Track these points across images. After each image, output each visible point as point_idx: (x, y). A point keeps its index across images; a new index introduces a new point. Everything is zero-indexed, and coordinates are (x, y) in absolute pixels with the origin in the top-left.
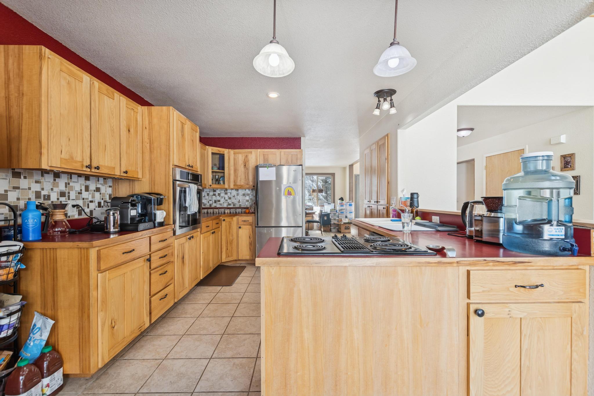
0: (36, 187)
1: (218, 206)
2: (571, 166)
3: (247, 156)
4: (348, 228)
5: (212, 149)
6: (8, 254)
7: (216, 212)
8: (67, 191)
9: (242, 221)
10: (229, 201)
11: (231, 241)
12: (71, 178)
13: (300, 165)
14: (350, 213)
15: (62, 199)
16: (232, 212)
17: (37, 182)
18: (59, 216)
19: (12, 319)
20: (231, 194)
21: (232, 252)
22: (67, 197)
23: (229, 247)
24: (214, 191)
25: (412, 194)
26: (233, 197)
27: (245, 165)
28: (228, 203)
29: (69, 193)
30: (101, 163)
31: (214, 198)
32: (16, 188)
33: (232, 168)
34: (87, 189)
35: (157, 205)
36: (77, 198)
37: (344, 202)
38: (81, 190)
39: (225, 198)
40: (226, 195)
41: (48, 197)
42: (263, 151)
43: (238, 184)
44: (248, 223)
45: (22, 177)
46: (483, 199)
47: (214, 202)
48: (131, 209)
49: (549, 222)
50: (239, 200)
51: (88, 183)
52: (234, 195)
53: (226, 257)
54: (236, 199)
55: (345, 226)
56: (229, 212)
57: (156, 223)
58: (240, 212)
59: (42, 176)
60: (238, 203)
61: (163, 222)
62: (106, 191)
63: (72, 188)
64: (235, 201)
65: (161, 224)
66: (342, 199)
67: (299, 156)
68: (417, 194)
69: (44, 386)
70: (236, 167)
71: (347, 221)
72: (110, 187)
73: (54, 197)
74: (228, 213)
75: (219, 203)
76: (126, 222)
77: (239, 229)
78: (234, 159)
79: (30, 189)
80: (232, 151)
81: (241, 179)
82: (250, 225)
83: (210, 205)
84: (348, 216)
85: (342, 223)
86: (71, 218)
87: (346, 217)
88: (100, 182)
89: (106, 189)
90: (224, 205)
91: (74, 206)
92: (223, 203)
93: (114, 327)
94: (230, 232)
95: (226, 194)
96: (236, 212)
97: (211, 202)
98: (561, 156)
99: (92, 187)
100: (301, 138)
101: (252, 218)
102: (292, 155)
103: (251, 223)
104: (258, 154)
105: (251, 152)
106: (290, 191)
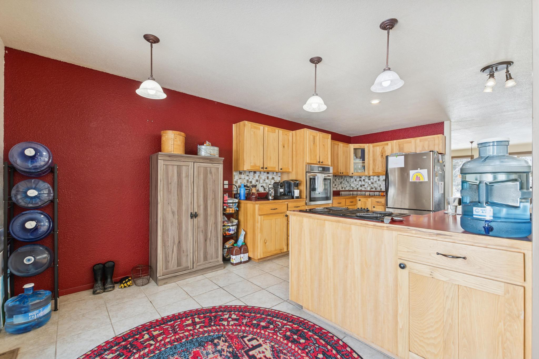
0: (247, 178)
1: (363, 189)
3: (383, 147)
5: (354, 146)
6: (233, 203)
7: (359, 193)
8: (259, 180)
9: (376, 202)
10: (371, 185)
12: (261, 173)
15: (257, 183)
16: (371, 194)
17: (248, 176)
18: (254, 191)
19: (233, 228)
20: (373, 180)
22: (259, 182)
24: (360, 177)
26: (375, 182)
27: (382, 156)
28: (371, 187)
29: (260, 180)
30: (269, 166)
31: (360, 183)
32: (240, 178)
33: (371, 159)
34: (268, 178)
35: (295, 187)
36: (263, 183)
38: (265, 179)
39: (368, 183)
40: (369, 181)
41: (251, 182)
42: (399, 142)
43: (376, 172)
44: (381, 204)
45: (242, 174)
47: (360, 186)
48: (280, 188)
50: (380, 185)
51: (268, 175)
52: (376, 181)
54: (377, 184)
56: (369, 194)
57: (295, 197)
58: (378, 195)
59: (249, 173)
60: (379, 187)
61: (298, 197)
62: (277, 179)
63: (261, 178)
64: (377, 186)
65: (297, 198)
67: (437, 142)
69: (241, 257)
70: (374, 158)
72: (279, 177)
73: (254, 183)
74: (367, 195)
75: (364, 187)
76: (278, 195)
77: (373, 208)
78: (373, 151)
79: (245, 179)
80: (371, 145)
81: (379, 167)
82: (383, 206)
83: (357, 189)
86: (260, 192)
88: (274, 175)
89: (277, 178)
90: (367, 189)
91: (262, 186)
92: (367, 187)
93: (266, 243)
95: (369, 179)
96: (374, 194)
97: (358, 186)
99: (270, 177)
100: (445, 122)
101: (384, 200)
102: (429, 141)
103: (383, 204)
104: (394, 144)
105: (388, 144)
106: (419, 177)
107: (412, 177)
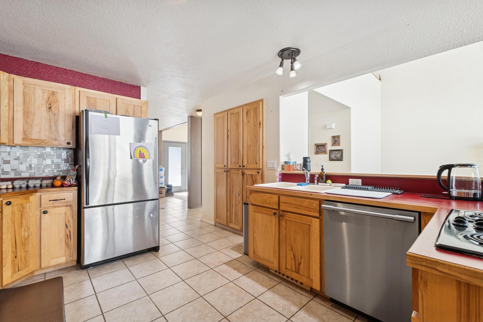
2: (338, 143)
3: (53, 93)
9: (50, 201)
11: (25, 240)
13: (155, 119)
14: (161, 177)
16: (17, 186)
20: (9, 154)
21: (25, 259)
23: (21, 251)
26: (15, 159)
27: (50, 108)
33: (18, 109)
42: (87, 92)
43: (31, 138)
52: (18, 157)
53: (14, 272)
56: (10, 186)
58: (39, 186)
64: (23, 167)
67: (144, 109)
68: (309, 158)
70: (28, 109)
74: (7, 189)
77: (43, 215)
78: (25, 94)
81: (40, 129)
82: (67, 206)
94: (22, 223)
96: (28, 185)
98: (332, 137)
100: (141, 87)
101: (72, 193)
102: (134, 105)
103: (70, 202)
104: (77, 94)
105: (64, 89)
106: (143, 153)
107: (134, 152)
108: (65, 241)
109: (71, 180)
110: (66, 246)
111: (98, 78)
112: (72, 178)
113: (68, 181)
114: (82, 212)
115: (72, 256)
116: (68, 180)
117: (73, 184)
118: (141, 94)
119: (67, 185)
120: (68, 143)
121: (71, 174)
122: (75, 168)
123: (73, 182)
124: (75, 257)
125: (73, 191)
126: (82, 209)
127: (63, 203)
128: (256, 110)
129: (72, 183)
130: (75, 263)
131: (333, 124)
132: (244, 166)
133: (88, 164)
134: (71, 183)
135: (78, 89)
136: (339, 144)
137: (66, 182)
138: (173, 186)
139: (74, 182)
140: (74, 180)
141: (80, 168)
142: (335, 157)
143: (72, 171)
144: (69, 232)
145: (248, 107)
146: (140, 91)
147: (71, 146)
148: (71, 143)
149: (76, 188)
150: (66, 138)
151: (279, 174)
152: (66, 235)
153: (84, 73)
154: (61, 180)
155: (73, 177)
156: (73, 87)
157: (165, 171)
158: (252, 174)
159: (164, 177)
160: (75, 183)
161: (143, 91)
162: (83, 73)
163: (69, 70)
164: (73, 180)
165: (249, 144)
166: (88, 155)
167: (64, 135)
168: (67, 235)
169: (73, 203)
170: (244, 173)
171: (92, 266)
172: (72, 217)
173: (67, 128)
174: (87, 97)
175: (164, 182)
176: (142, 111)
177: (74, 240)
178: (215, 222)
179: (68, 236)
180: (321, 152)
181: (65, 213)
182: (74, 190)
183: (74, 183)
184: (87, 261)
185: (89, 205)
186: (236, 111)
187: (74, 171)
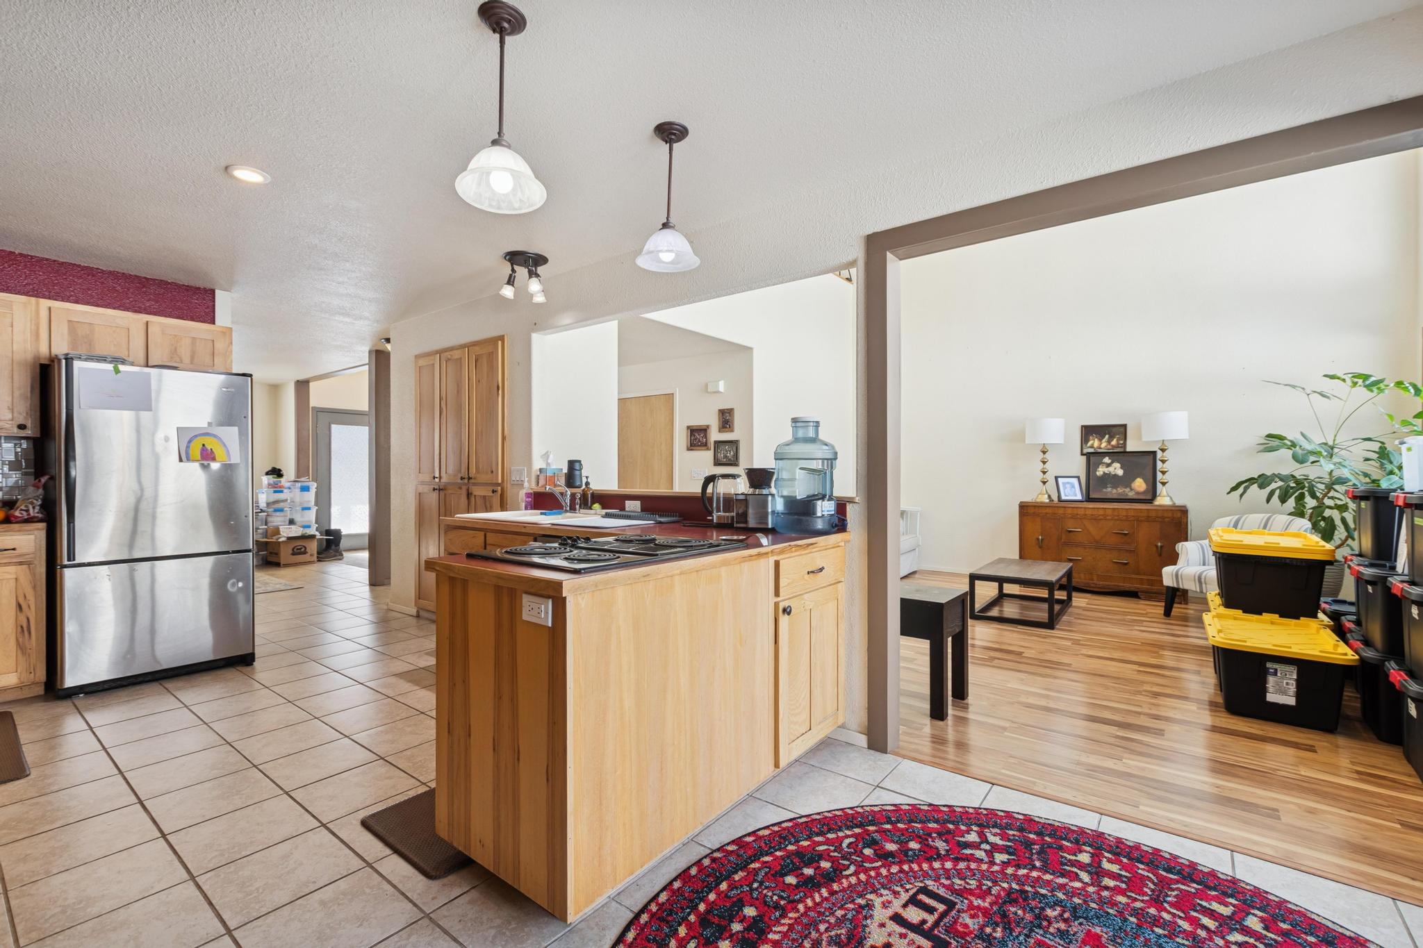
2: (729, 426)
4: (303, 550)
13: (242, 374)
14: (304, 509)
25: (572, 464)
37: (282, 480)
46: (746, 471)
49: (823, 498)
55: (293, 546)
66: (276, 472)
67: (219, 346)
68: (580, 461)
71: (295, 531)
82: (21, 564)
84: (298, 518)
85: (280, 540)
87: (292, 522)
98: (720, 411)
100: (217, 292)
101: (32, 537)
102: (194, 339)
103: (27, 556)
104: (44, 314)
105: (10, 305)
106: (211, 449)
107: (188, 447)
108: (15, 640)
109: (31, 507)
110: (19, 652)
111: (99, 273)
112: (32, 503)
113: (22, 510)
114: (58, 575)
115: (33, 671)
116: (23, 507)
117: (34, 517)
118: (216, 308)
119: (19, 519)
120: (22, 427)
121: (30, 496)
122: (40, 481)
123: (34, 512)
124: (41, 675)
125: (36, 532)
126: (58, 570)
127: (11, 557)
128: (492, 356)
129: (32, 514)
130: (40, 690)
131: (720, 382)
132: (469, 478)
133: (73, 473)
134: (29, 514)
135: (45, 303)
136: (731, 429)
137: (17, 513)
138: (344, 532)
139: (38, 513)
140: (38, 508)
141: (51, 483)
142: (726, 457)
143: (31, 489)
144: (25, 620)
145: (477, 348)
146: (214, 301)
147: (28, 433)
148: (29, 425)
149: (43, 525)
150: (15, 415)
151: (526, 493)
152: (19, 628)
153: (62, 260)
154: (3, 509)
155: (35, 501)
156: (33, 299)
157: (316, 493)
158: (485, 496)
159: (314, 509)
160: (40, 515)
161: (223, 301)
162: (58, 261)
163: (21, 255)
164: (34, 508)
165: (480, 429)
166: (71, 454)
167: (11, 407)
168: (22, 627)
169: (35, 558)
170: (471, 494)
171: (86, 693)
172: (34, 587)
173: (17, 393)
174: (69, 321)
175: (314, 522)
176: (216, 351)
177: (37, 639)
178: (418, 608)
179: (23, 630)
180: (699, 446)
181: (16, 579)
182: (38, 529)
183: (36, 515)
184: (70, 681)
185: (74, 560)
186: (456, 354)
187: (38, 488)
